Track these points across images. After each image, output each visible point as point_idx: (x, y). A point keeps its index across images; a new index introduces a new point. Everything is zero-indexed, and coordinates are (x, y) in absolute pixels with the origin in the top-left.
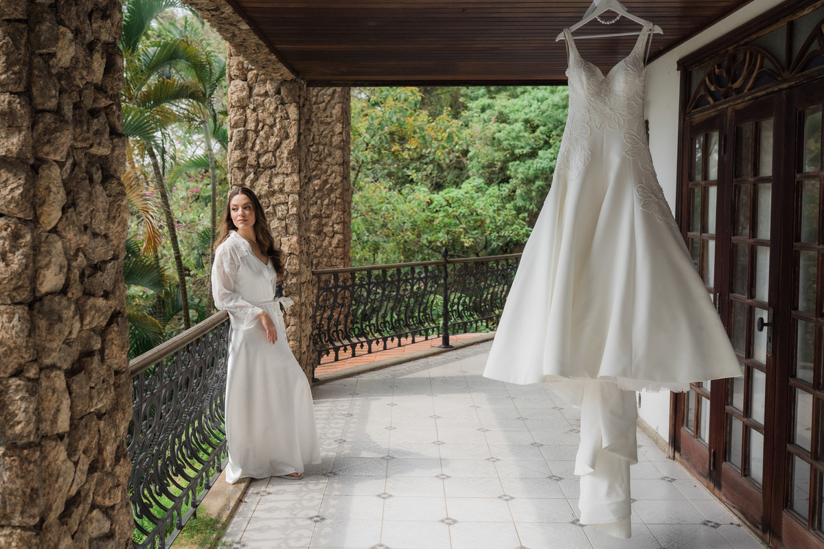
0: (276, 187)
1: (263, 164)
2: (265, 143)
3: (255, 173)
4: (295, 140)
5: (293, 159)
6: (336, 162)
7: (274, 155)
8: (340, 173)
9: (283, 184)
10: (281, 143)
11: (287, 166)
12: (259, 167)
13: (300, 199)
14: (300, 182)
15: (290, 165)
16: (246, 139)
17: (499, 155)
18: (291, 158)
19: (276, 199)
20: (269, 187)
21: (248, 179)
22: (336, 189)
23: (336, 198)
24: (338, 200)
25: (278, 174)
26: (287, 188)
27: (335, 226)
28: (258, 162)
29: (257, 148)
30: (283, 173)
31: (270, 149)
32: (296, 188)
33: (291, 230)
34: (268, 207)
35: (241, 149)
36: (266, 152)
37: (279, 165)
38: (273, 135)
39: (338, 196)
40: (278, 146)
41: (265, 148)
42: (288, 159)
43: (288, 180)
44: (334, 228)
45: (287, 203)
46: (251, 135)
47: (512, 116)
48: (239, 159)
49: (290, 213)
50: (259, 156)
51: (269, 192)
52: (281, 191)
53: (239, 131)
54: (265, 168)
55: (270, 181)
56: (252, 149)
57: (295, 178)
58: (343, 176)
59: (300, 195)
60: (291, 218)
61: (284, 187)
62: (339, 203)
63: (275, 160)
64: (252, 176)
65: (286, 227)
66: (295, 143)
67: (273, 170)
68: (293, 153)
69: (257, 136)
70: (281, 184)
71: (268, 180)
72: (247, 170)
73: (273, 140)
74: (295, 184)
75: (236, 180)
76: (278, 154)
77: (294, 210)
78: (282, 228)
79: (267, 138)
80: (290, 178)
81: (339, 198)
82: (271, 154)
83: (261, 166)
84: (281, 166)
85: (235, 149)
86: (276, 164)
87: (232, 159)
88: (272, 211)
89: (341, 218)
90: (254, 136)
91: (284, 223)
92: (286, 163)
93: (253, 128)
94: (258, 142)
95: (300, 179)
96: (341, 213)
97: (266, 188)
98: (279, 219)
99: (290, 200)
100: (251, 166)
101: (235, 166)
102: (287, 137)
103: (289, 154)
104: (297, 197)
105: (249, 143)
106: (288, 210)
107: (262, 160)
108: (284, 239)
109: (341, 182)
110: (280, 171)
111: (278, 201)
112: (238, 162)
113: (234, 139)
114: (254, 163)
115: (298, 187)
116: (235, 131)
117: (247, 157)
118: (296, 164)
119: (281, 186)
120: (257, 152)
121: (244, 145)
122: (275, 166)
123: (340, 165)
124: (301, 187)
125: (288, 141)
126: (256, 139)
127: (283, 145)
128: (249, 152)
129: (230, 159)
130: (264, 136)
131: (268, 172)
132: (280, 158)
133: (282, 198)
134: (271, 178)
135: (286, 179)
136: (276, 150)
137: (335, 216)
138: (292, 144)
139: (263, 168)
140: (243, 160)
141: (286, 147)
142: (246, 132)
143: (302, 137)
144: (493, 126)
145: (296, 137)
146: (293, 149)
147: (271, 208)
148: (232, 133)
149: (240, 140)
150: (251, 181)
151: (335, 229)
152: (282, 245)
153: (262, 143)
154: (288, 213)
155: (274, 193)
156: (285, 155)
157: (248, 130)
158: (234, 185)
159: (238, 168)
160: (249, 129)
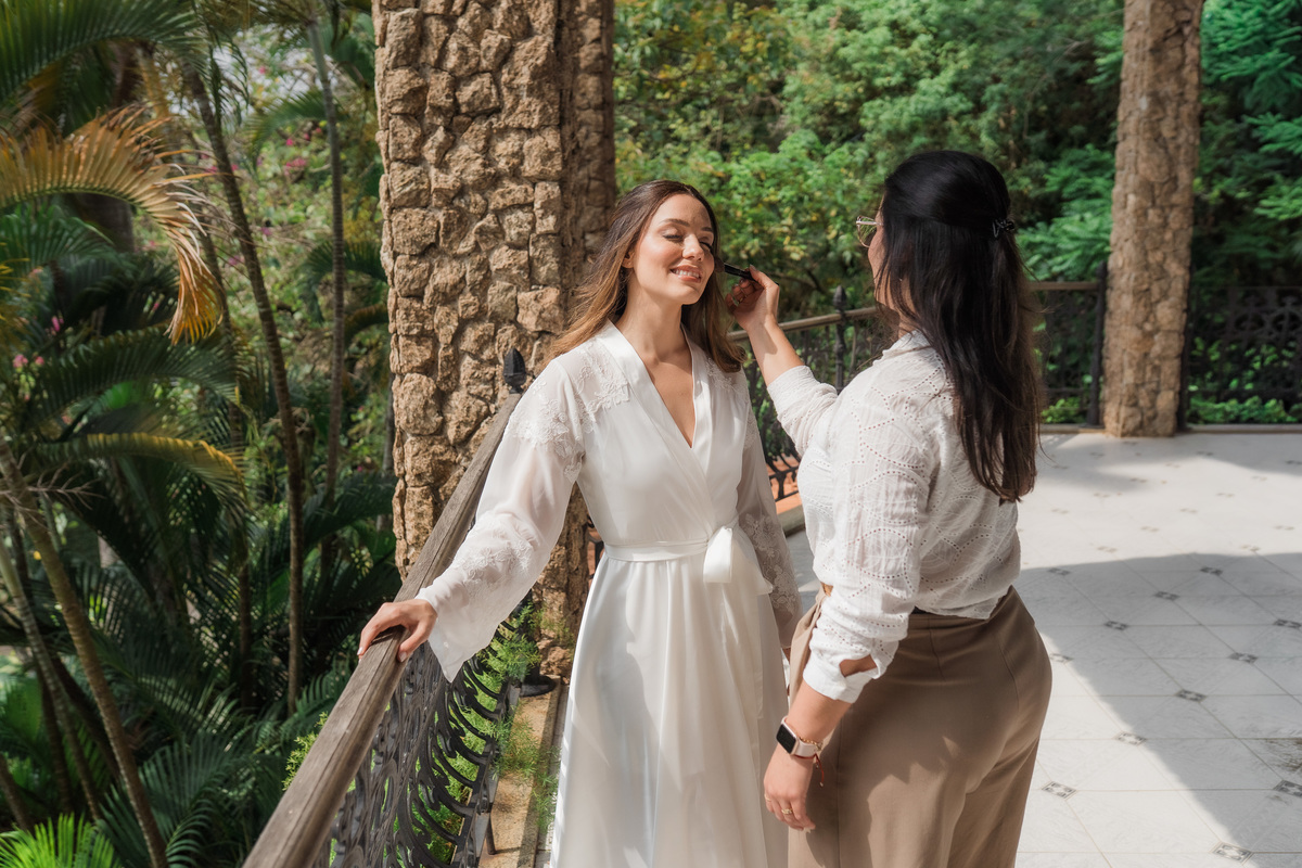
0: (502, 164)
1: (469, 104)
2: (472, 48)
3: (447, 130)
4: (550, 40)
5: (545, 88)
6: (589, 104)
7: (495, 81)
8: (597, 126)
9: (519, 155)
10: (512, 49)
11: (529, 111)
12: (457, 112)
13: (562, 193)
14: (564, 151)
15: (536, 106)
16: (421, 38)
17: (844, 90)
18: (540, 86)
19: (503, 196)
20: (484, 165)
21: (429, 143)
22: (589, 161)
23: (590, 179)
24: (594, 184)
25: (504, 132)
26: (530, 167)
27: (588, 237)
28: (456, 100)
29: (452, 61)
30: (520, 129)
31: (484, 63)
32: (553, 166)
33: (543, 271)
34: (483, 216)
35: (408, 65)
36: (476, 72)
37: (508, 105)
38: (490, 27)
39: (593, 175)
40: (505, 55)
41: (473, 61)
42: (531, 91)
43: (534, 145)
44: (585, 241)
45: (531, 204)
46: (435, 27)
47: (866, 17)
48: (405, 91)
49: (540, 230)
50: (456, 83)
51: (484, 177)
52: (515, 174)
53: (403, 18)
54: (474, 115)
55: (487, 150)
56: (439, 66)
57: (551, 139)
58: (603, 132)
59: (562, 182)
60: (543, 243)
61: (522, 163)
62: (596, 190)
63: (499, 93)
64: (440, 135)
65: (530, 267)
66: (548, 48)
67: (494, 120)
68: (545, 73)
69: (451, 31)
70: (514, 155)
71: (481, 145)
72: (427, 121)
73: (492, 40)
74: (549, 155)
75: (399, 146)
76: (505, 77)
77: (549, 223)
78: (520, 268)
79: (476, 36)
80: (538, 139)
81: (595, 179)
82: (486, 79)
83: (464, 109)
84: (513, 109)
85: (395, 67)
86: (502, 103)
87: (388, 94)
88: (493, 225)
89: (600, 221)
90: (443, 29)
91: (523, 257)
92: (525, 100)
93: (440, 10)
94: (453, 45)
95: (562, 142)
96: (600, 210)
97: (476, 166)
98: (511, 246)
99: (540, 194)
100: (437, 110)
101: (396, 109)
102: (528, 32)
103: (533, 76)
104: (557, 189)
105: (430, 48)
106: (533, 223)
107: (465, 94)
108: (525, 296)
109: (600, 144)
110: (512, 121)
111: (508, 200)
112: (402, 100)
113: (391, 38)
114: (444, 101)
115: (556, 165)
116: (394, 17)
117: (424, 89)
118: (552, 104)
119: (515, 161)
120: (452, 72)
121: (418, 54)
122: (497, 111)
123: (597, 108)
124: (565, 163)
125: (529, 44)
126: (446, 40)
127: (518, 55)
128: (430, 72)
129: (383, 92)
130: (468, 29)
131: (480, 127)
132: (511, 89)
133: (516, 191)
134: (488, 140)
135: (527, 143)
136: (499, 68)
137: (588, 217)
138: (542, 49)
139: (466, 114)
140: (417, 94)
141: (525, 59)
142: (421, 19)
143: (566, 31)
144: (833, 36)
145: (550, 31)
146: (544, 65)
147: (490, 217)
148: (386, 22)
149: (406, 41)
150: (439, 148)
151: (588, 244)
152: (521, 311)
153: (463, 49)
154: (533, 229)
155: (495, 180)
156: (524, 80)
157: (426, 16)
158: (396, 160)
159: (404, 115)
160: (429, 10)
